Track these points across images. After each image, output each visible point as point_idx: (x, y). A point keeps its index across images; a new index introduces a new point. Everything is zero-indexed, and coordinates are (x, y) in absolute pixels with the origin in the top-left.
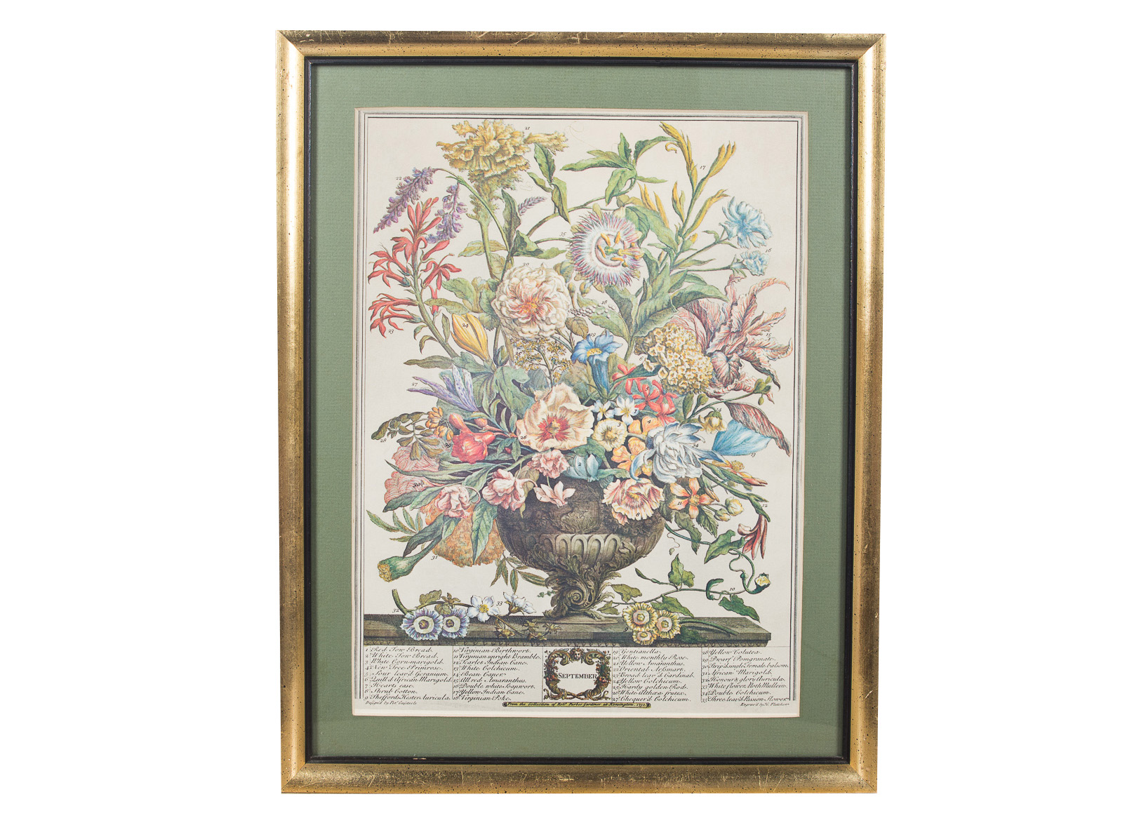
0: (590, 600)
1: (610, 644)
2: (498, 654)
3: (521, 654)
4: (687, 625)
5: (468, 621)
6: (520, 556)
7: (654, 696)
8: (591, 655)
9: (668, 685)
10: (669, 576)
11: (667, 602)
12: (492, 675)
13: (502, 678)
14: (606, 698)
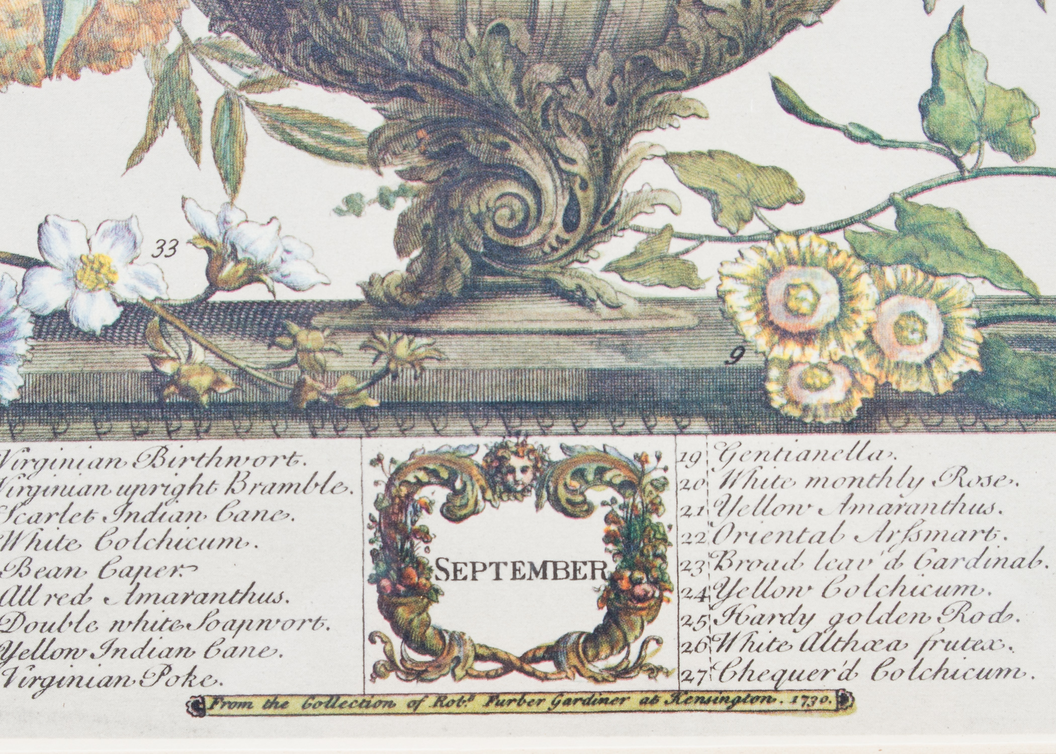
0: (570, 225)
1: (664, 423)
2: (162, 475)
3: (263, 475)
4: (1010, 330)
5: (26, 328)
6: (254, 34)
7: (870, 660)
8: (579, 474)
9: (932, 605)
10: (924, 110)
11: (916, 231)
12: (134, 574)
13: (181, 585)
14: (654, 671)
